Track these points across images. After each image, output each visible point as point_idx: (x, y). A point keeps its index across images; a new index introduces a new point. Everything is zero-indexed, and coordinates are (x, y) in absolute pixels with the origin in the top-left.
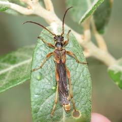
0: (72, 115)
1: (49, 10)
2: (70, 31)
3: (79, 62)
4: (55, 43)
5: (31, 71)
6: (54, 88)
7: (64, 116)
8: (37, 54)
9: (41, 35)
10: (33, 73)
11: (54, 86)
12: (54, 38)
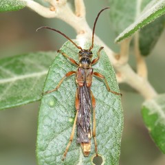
0: (92, 160)
1: (79, 16)
2: (102, 48)
3: (109, 91)
4: (80, 58)
5: (43, 94)
6: (71, 120)
7: (81, 161)
8: (54, 72)
9: (62, 49)
10: (45, 96)
11: (72, 117)
12: (80, 52)
